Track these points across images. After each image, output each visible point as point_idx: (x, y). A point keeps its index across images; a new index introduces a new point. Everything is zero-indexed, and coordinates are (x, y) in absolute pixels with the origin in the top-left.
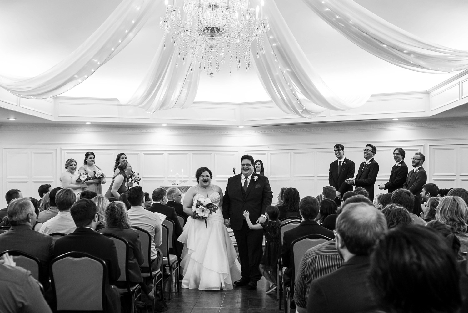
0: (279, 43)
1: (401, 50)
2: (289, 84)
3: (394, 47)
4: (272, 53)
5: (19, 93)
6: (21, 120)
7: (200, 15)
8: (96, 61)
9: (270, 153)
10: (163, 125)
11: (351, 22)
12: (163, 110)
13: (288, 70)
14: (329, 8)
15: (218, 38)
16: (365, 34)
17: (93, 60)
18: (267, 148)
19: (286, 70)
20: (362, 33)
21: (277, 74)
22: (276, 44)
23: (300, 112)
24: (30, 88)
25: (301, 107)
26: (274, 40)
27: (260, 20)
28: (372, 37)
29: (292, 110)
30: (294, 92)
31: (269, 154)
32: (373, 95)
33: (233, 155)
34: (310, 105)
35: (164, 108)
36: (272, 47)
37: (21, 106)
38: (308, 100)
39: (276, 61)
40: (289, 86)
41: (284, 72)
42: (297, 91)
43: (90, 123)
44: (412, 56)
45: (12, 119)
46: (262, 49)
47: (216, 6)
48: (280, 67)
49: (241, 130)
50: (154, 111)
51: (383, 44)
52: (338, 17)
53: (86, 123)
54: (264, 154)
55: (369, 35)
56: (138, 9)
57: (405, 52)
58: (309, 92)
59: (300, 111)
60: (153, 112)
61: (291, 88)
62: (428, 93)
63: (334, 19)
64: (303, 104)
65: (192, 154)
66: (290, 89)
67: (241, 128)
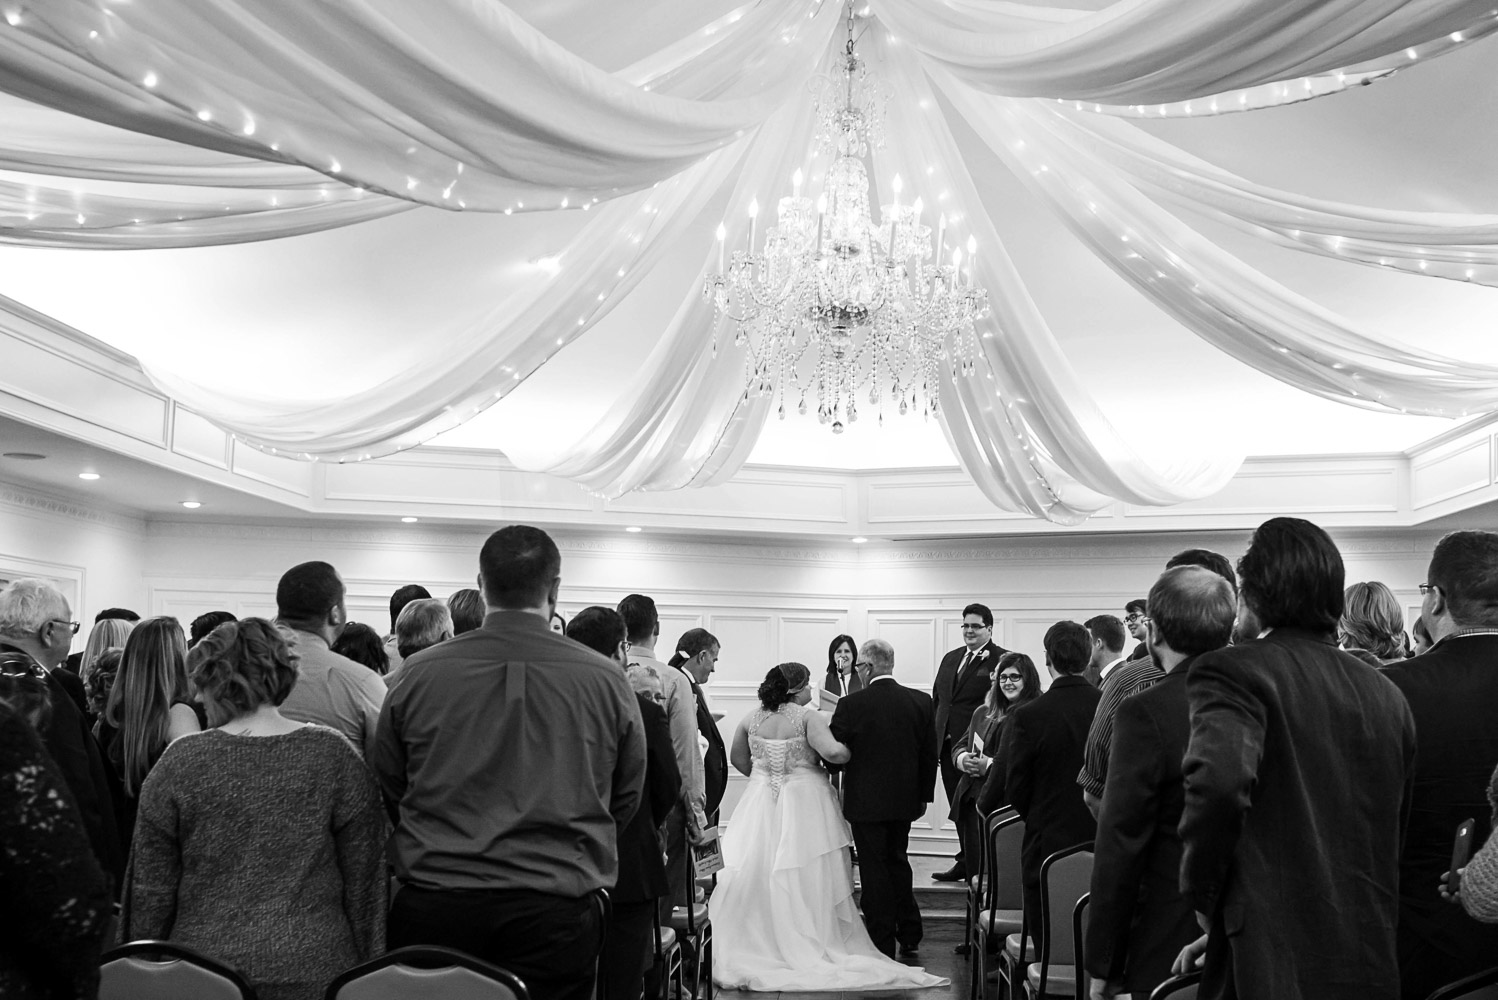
0: (1001, 332)
1: (1328, 363)
2: (1020, 437)
3: (1308, 354)
4: (980, 355)
5: (268, 444)
6: (217, 506)
7: (822, 283)
8: (509, 370)
9: (945, 620)
10: (628, 530)
11: (1195, 290)
12: (648, 490)
13: (1022, 400)
14: (1136, 252)
15: (854, 330)
16: (1231, 320)
17: (503, 367)
18: (933, 605)
19: (1015, 402)
20: (1225, 316)
21: (990, 408)
22: (993, 332)
23: (1043, 510)
24: (312, 433)
25: (1048, 496)
26: (988, 325)
27: (965, 290)
28: (1250, 328)
29: (1021, 504)
30: (1032, 459)
31: (940, 623)
32: (1250, 460)
33: (833, 621)
34: (1074, 491)
35: (653, 486)
36: (980, 341)
37: (236, 470)
38: (1068, 476)
39: (989, 376)
40: (1022, 443)
41: (1010, 406)
42: (1040, 455)
43: (415, 520)
44: (1356, 377)
45: (192, 505)
46: (968, 365)
47: (853, 251)
48: (998, 394)
49: (858, 548)
50: (621, 492)
51: (1282, 346)
52: (1161, 275)
53: (404, 520)
54: (927, 622)
55: (1241, 323)
56: (637, 240)
57: (1336, 366)
58: (1075, 460)
59: (1044, 507)
60: (615, 495)
61: (1026, 448)
62: (1406, 458)
63: (1151, 280)
64: (1054, 489)
65: (713, 616)
66: (1024, 451)
67: (858, 544)
